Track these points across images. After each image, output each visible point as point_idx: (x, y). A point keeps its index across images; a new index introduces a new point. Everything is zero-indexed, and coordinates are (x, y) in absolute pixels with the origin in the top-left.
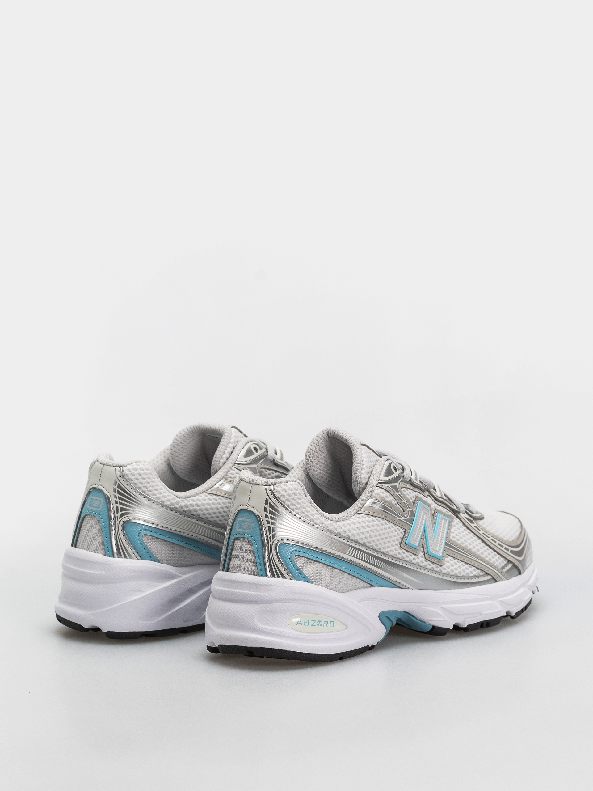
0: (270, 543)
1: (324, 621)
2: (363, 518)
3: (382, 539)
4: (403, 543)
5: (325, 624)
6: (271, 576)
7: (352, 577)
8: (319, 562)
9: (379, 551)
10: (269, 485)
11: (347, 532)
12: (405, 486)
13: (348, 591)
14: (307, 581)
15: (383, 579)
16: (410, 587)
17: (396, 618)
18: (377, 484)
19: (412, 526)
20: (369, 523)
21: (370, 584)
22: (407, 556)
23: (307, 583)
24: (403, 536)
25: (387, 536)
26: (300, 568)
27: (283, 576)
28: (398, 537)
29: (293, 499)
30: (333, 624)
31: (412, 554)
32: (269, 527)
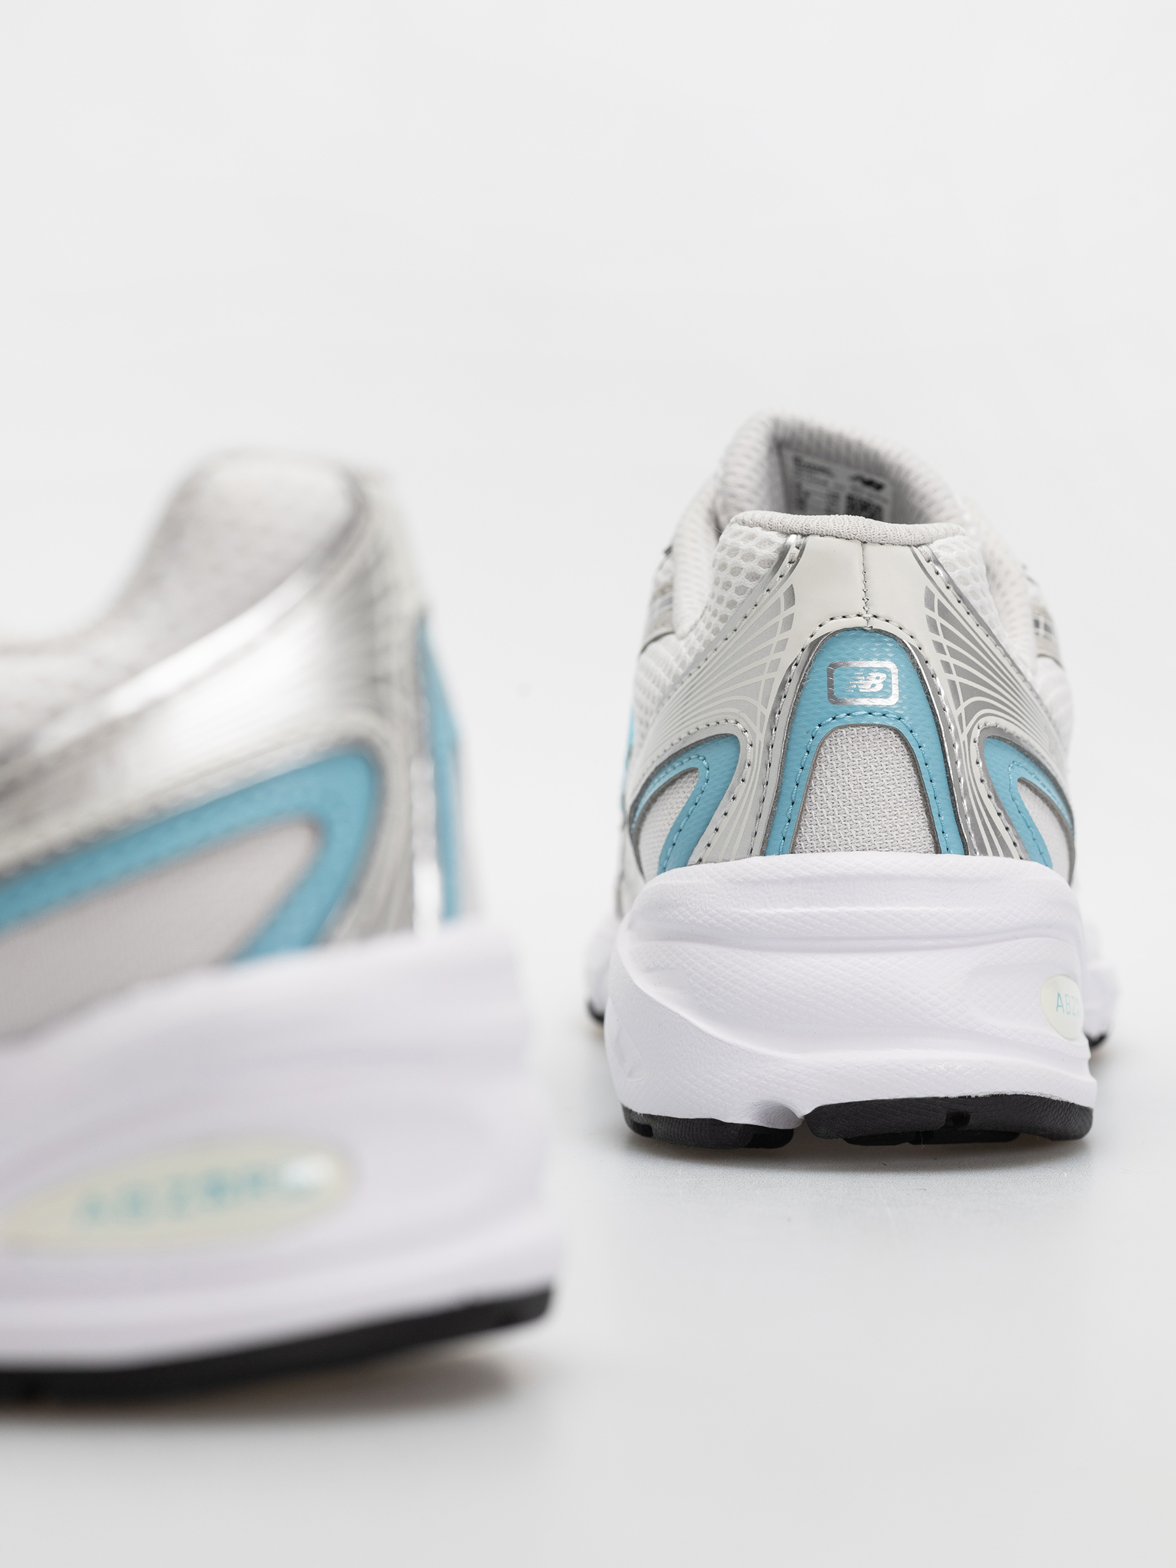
0: (963, 737)
6: (978, 852)
32: (952, 684)
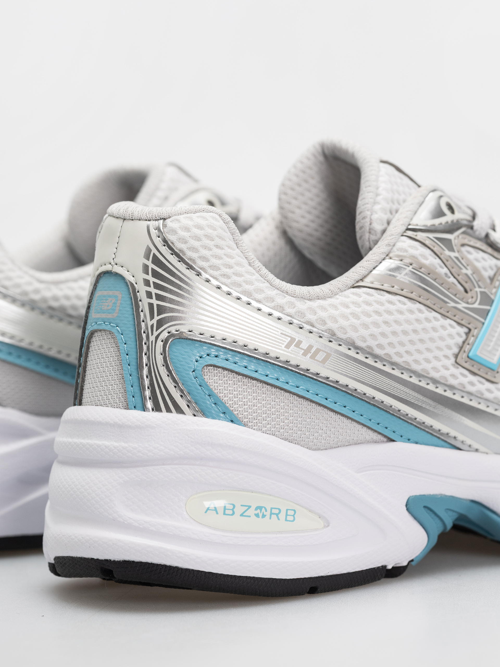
0: (152, 338)
1: (272, 509)
2: (367, 296)
3: (412, 342)
4: (463, 356)
5: (274, 514)
6: (153, 410)
7: (341, 417)
8: (261, 381)
9: (407, 367)
10: (154, 218)
11: (328, 321)
12: (472, 243)
13: (331, 448)
14: (232, 421)
15: (416, 426)
16: (481, 448)
17: (450, 513)
18: (405, 232)
19: (483, 324)
20: (380, 307)
21: (385, 436)
22: (472, 384)
23: (230, 424)
24: (464, 342)
25: (423, 336)
26: (216, 391)
27: (179, 410)
28: (451, 342)
29: (205, 247)
30: (294, 516)
31: (483, 381)
32: (151, 305)
